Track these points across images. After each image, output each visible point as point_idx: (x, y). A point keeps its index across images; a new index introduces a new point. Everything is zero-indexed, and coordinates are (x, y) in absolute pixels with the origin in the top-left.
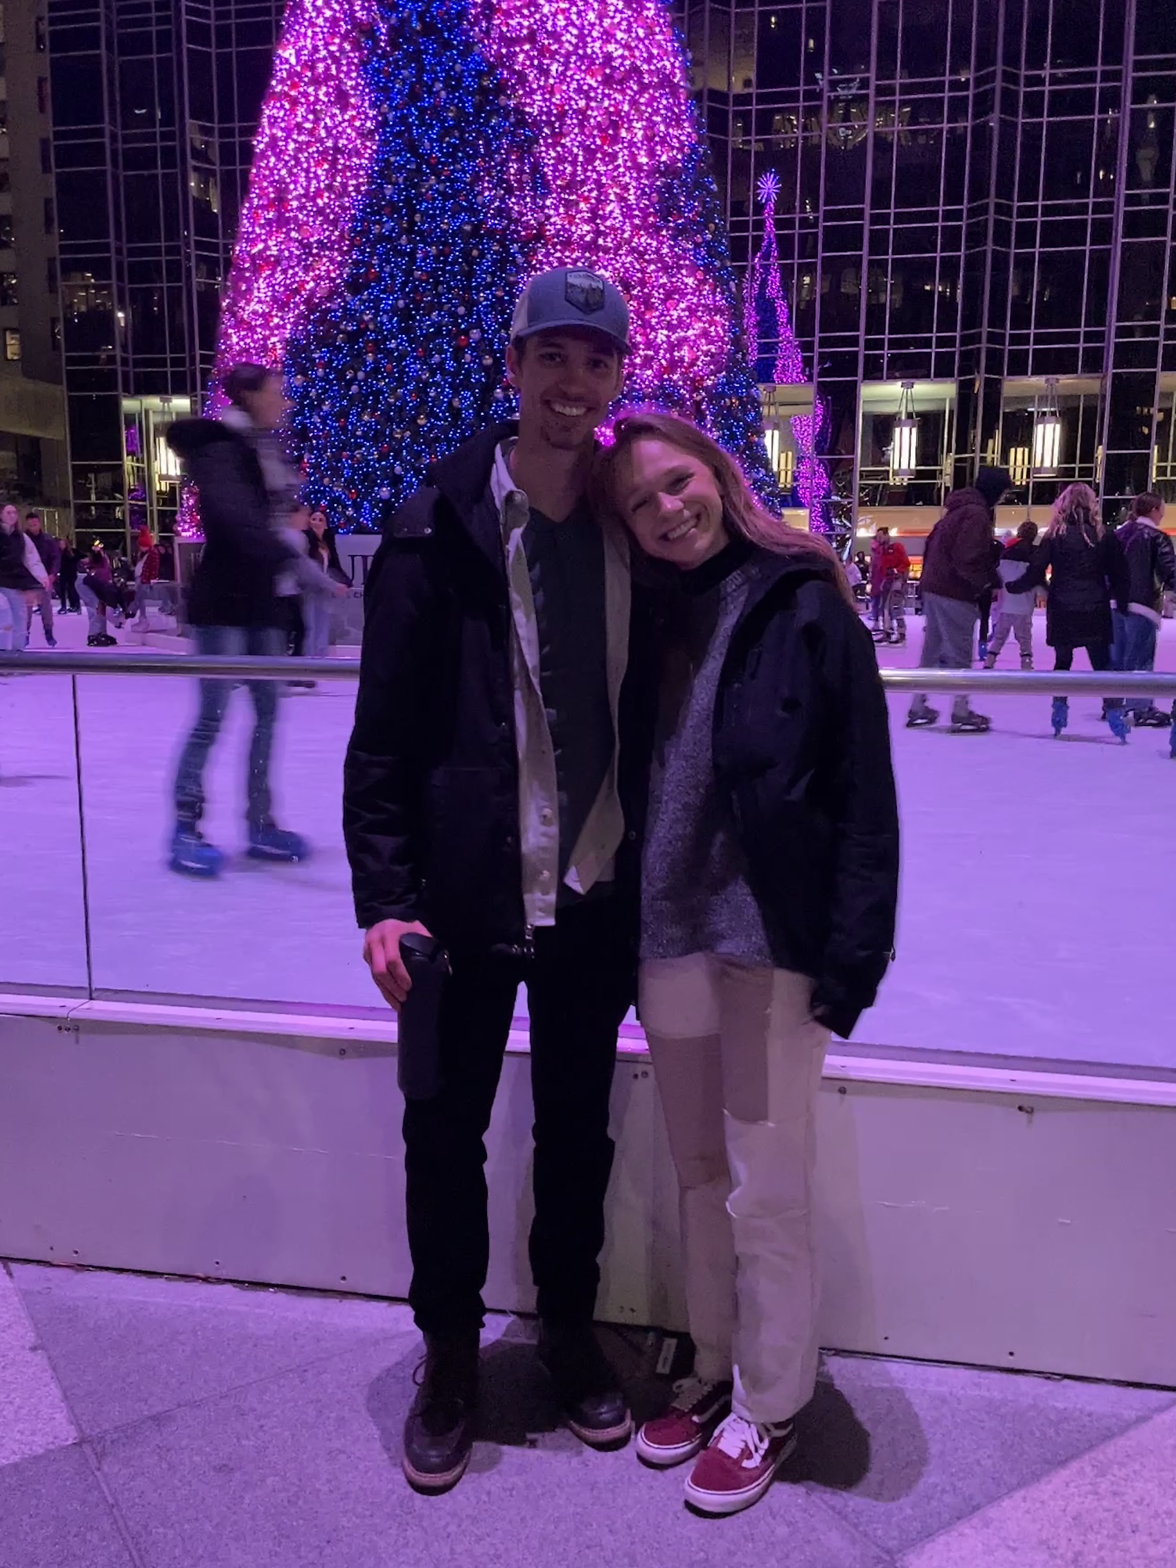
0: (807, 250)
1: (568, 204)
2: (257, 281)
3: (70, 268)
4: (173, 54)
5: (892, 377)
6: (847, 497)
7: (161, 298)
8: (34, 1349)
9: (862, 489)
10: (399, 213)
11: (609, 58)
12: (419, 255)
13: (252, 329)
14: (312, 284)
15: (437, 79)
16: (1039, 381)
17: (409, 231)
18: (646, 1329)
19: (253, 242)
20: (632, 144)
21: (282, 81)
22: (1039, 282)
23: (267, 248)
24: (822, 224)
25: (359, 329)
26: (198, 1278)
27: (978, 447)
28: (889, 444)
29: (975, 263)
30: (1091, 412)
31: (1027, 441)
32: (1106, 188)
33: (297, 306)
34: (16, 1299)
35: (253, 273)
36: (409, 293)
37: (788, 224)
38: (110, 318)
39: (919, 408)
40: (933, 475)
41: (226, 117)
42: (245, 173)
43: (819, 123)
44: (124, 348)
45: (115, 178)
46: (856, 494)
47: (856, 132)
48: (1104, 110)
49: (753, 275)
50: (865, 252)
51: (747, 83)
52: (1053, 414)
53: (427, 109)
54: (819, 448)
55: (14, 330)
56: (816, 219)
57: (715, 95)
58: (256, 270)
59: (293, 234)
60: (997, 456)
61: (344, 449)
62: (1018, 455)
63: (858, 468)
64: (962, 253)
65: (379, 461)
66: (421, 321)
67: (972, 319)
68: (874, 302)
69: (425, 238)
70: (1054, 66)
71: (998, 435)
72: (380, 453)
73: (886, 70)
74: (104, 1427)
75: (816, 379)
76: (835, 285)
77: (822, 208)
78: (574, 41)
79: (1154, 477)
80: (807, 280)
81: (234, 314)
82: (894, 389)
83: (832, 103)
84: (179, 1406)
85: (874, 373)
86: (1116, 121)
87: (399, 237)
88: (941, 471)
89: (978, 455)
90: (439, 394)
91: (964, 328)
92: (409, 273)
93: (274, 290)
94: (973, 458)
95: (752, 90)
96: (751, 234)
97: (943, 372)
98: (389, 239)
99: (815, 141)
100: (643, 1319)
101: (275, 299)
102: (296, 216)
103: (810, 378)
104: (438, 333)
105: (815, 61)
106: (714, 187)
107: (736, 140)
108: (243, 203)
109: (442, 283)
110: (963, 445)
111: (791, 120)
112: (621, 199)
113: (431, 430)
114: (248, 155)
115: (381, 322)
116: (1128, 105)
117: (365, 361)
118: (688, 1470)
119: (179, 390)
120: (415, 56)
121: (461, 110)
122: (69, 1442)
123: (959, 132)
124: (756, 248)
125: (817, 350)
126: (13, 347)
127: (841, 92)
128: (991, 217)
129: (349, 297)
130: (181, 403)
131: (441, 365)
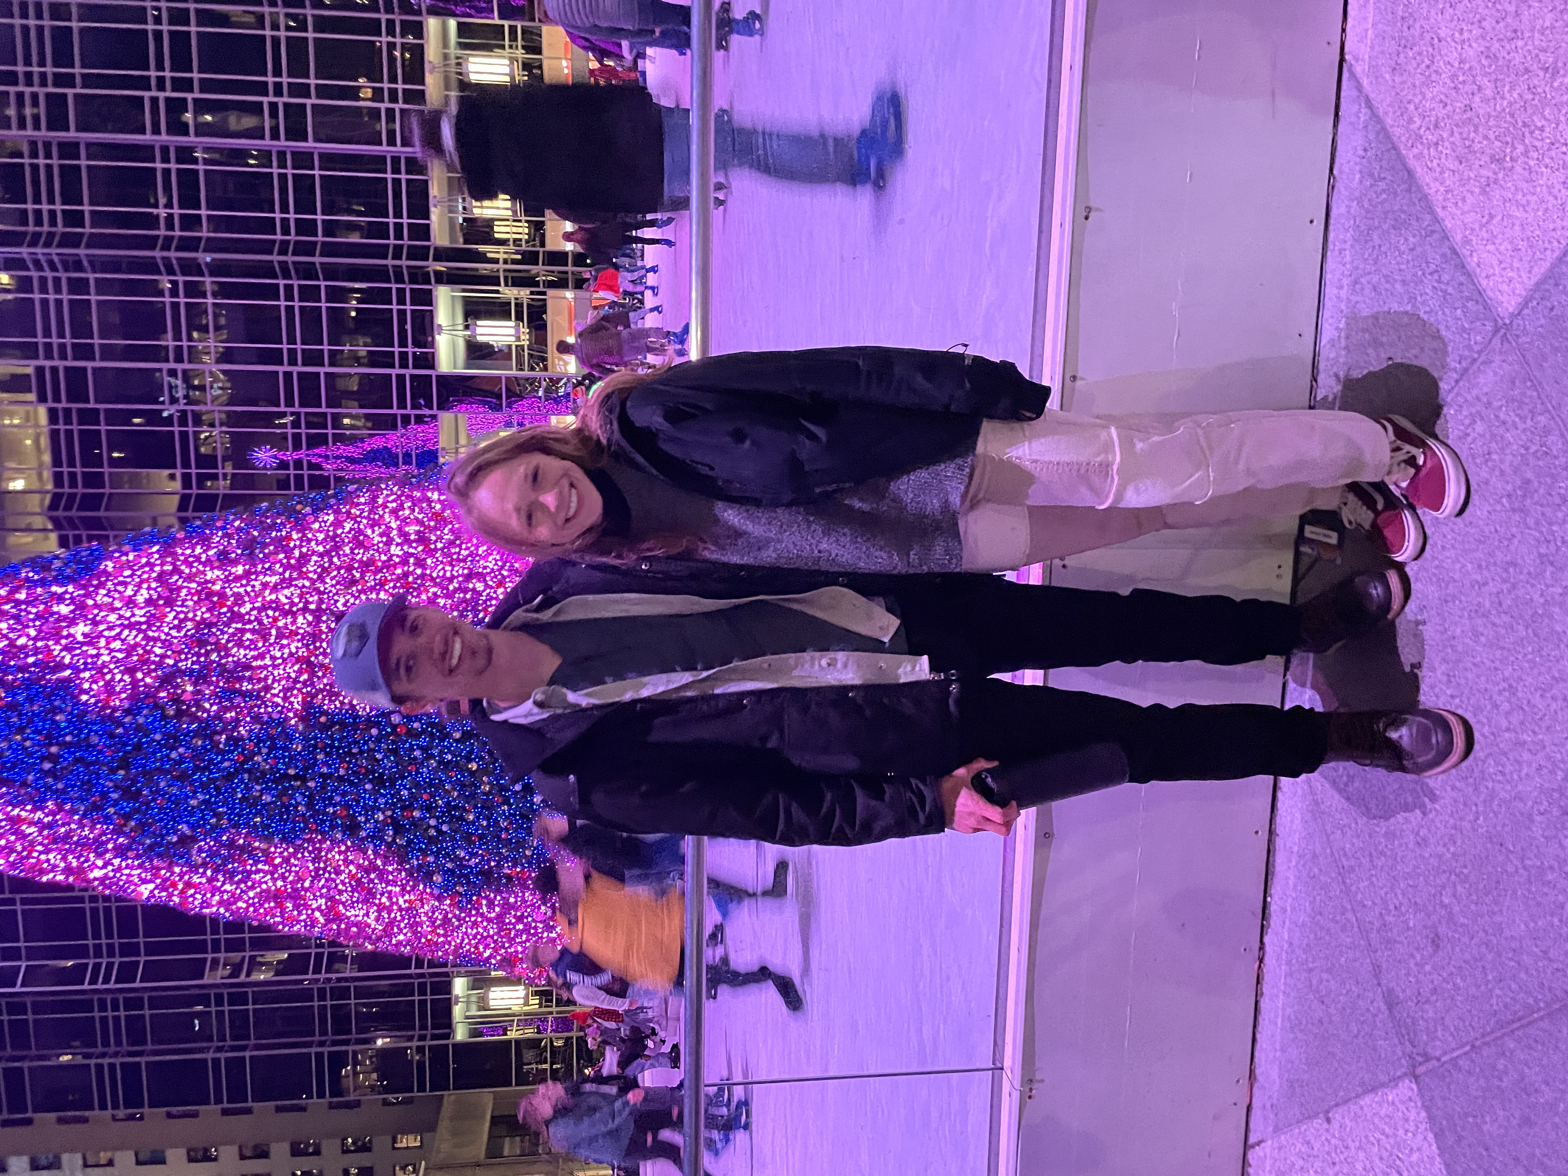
0: (319, 421)
1: (280, 636)
2: (348, 918)
3: (337, 1090)
4: (146, 996)
5: (432, 344)
6: (540, 383)
7: (364, 1005)
8: (1328, 1120)
9: (532, 369)
10: (288, 789)
11: (149, 602)
12: (325, 770)
13: (392, 923)
14: (351, 867)
15: (168, 755)
16: (435, 214)
17: (304, 780)
18: (1298, 555)
19: (314, 922)
20: (227, 580)
21: (170, 895)
22: (349, 215)
23: (319, 908)
24: (296, 409)
25: (392, 824)
26: (1260, 966)
27: (495, 266)
28: (492, 346)
29: (331, 273)
31: (489, 223)
32: (265, 157)
33: (371, 881)
34: (1283, 1137)
35: (341, 921)
36: (359, 779)
37: (297, 439)
38: (383, 1053)
39: (460, 319)
40: (519, 306)
41: (201, 947)
42: (252, 929)
43: (207, 412)
44: (410, 1039)
45: (257, 1047)
46: (537, 373)
47: (216, 380)
48: (195, 161)
49: (342, 470)
50: (322, 370)
51: (172, 477)
53: (195, 765)
54: (498, 408)
55: (394, 1141)
56: (292, 414)
57: (183, 505)
58: (338, 918)
59: (307, 884)
60: (502, 249)
61: (499, 837)
62: (501, 231)
63: (514, 372)
64: (323, 284)
65: (510, 805)
66: (385, 768)
67: (381, 274)
68: (366, 361)
69: (310, 765)
70: (156, 206)
71: (482, 248)
72: (503, 803)
73: (160, 354)
74: (1400, 1054)
75: (434, 411)
76: (349, 395)
77: (282, 409)
78: (134, 633)
80: (346, 421)
81: (379, 939)
82: (442, 340)
83: (190, 401)
84: (1379, 984)
85: (428, 361)
86: (207, 150)
87: (308, 788)
88: (516, 299)
89: (501, 266)
90: (450, 752)
91: (389, 282)
92: (341, 779)
93: (357, 902)
94: (505, 271)
95: (178, 473)
96: (306, 472)
97: (427, 298)
98: (311, 798)
99: (223, 416)
100: (1288, 559)
101: (365, 901)
102: (291, 882)
103: (434, 417)
104: (395, 752)
105: (153, 417)
106: (264, 505)
107: (222, 487)
108: (279, 931)
109: (350, 750)
111: (206, 438)
112: (275, 589)
113: (482, 758)
114: (236, 926)
115: (386, 803)
116: (192, 139)
117: (420, 819)
118: (1427, 515)
119: (447, 987)
120: (148, 775)
122: (1414, 1087)
123: (216, 288)
124: (319, 467)
125: (409, 411)
126: (409, 1141)
127: (180, 394)
128: (290, 258)
129: (363, 834)
130: (459, 985)
131: (423, 749)
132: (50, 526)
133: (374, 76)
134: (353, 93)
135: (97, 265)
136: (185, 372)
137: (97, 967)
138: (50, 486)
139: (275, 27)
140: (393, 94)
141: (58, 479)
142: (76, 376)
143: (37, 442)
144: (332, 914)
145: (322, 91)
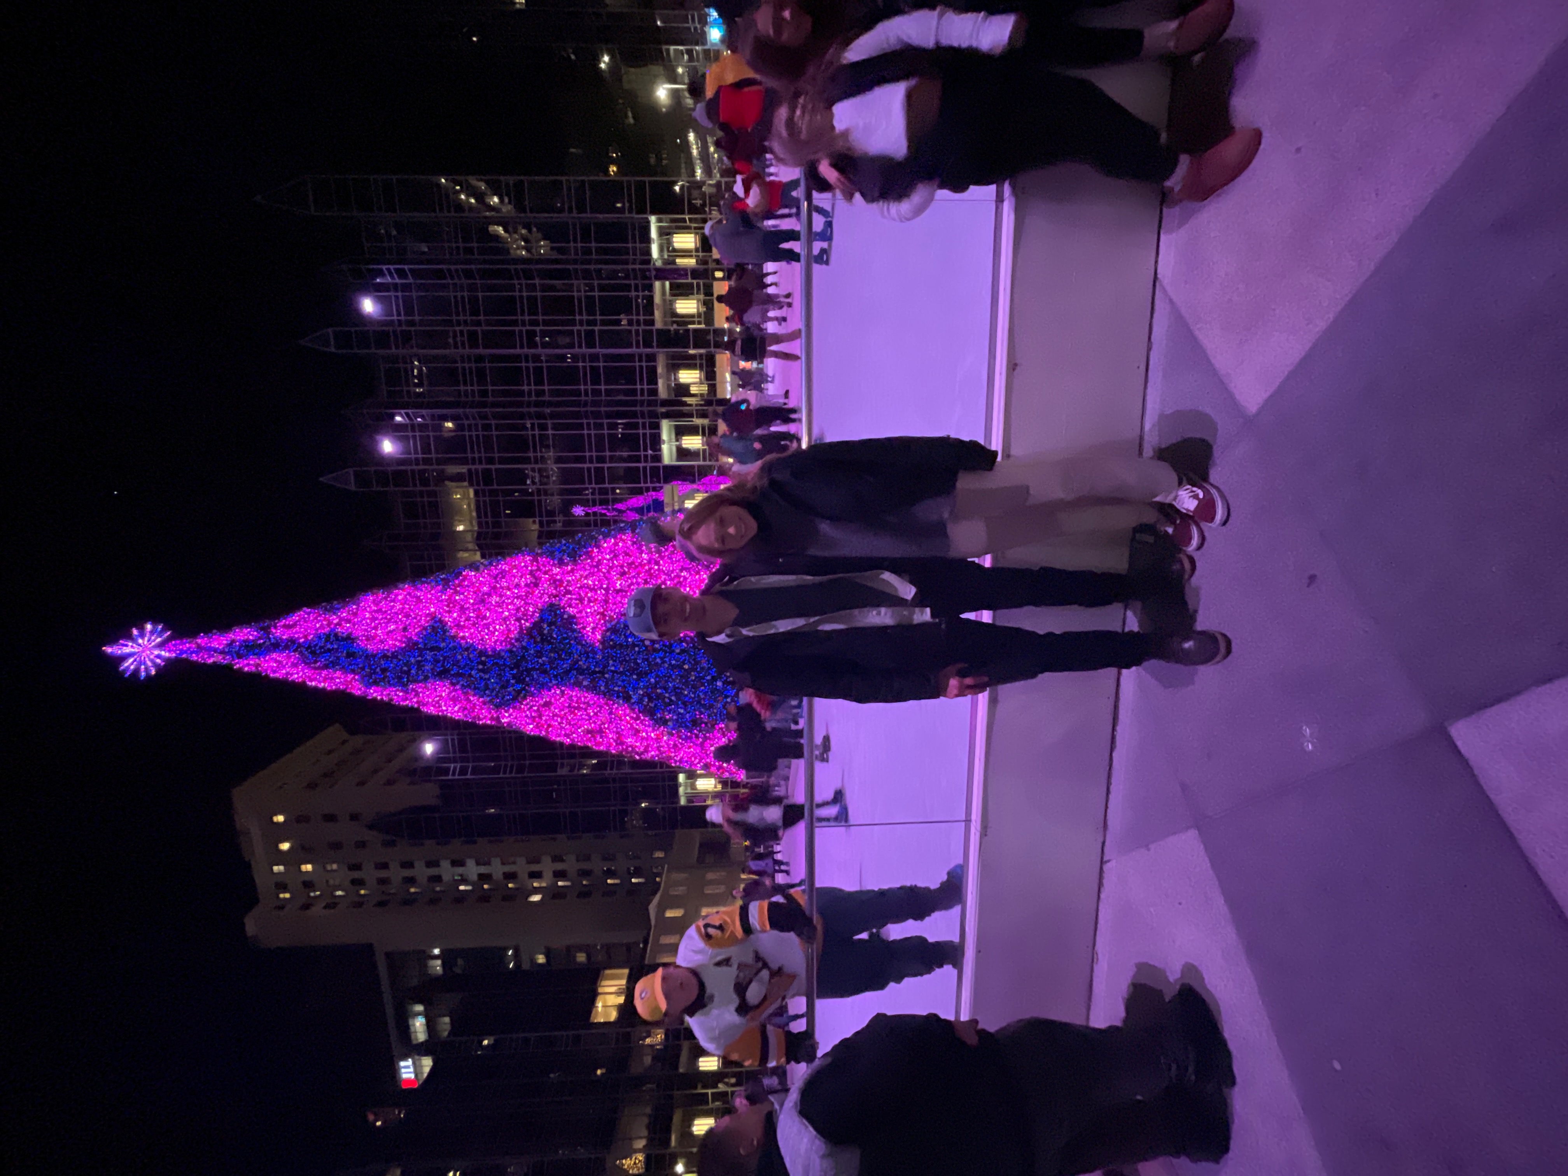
0: (605, 492)
1: (590, 601)
2: (627, 743)
3: (623, 828)
4: (530, 780)
5: (660, 450)
7: (635, 786)
8: (1148, 849)
10: (595, 678)
11: (527, 585)
12: (613, 668)
13: (648, 746)
14: (627, 718)
15: (538, 662)
16: (660, 382)
17: (603, 673)
18: (1132, 549)
19: (611, 745)
20: (563, 574)
21: (540, 732)
22: (617, 385)
23: (613, 738)
24: (594, 486)
25: (647, 696)
27: (691, 408)
28: (690, 450)
29: (609, 415)
30: (674, 357)
31: (688, 386)
32: (575, 358)
33: (637, 724)
34: (1122, 858)
36: (630, 673)
37: (594, 501)
38: (644, 810)
39: (673, 436)
40: (703, 428)
41: (556, 757)
42: (581, 748)
43: (550, 489)
44: (658, 803)
45: (584, 806)
47: (554, 472)
48: (541, 361)
49: (617, 516)
50: (606, 465)
51: (534, 522)
52: (675, 375)
53: (550, 666)
54: (693, 482)
55: (652, 854)
56: (592, 488)
57: (539, 537)
58: (622, 743)
59: (606, 726)
60: (694, 399)
61: (700, 703)
62: (694, 390)
63: (701, 463)
64: (605, 421)
65: (705, 687)
66: (642, 668)
67: (634, 415)
68: (628, 460)
69: (606, 666)
70: (523, 385)
71: (685, 399)
72: (702, 686)
73: (527, 460)
74: (1189, 815)
75: (662, 485)
76: (620, 478)
77: (587, 486)
78: (520, 601)
79: (703, 326)
80: (618, 491)
81: (642, 753)
82: (665, 448)
83: (542, 484)
85: (658, 458)
86: (546, 355)
87: (606, 678)
88: (702, 424)
89: (694, 408)
91: (638, 418)
92: (621, 673)
94: (696, 410)
95: (537, 520)
96: (599, 518)
97: (658, 427)
98: (607, 683)
99: (558, 490)
100: (1126, 551)
101: (635, 735)
102: (598, 725)
103: (661, 488)
104: (647, 660)
105: (525, 492)
106: (580, 535)
107: (559, 526)
108: (593, 749)
109: (625, 658)
110: (691, 416)
111: (550, 502)
112: (586, 577)
114: (572, 746)
115: (644, 685)
116: (539, 350)
117: (661, 693)
118: (1205, 525)
119: (676, 778)
120: (528, 671)
121: (551, 652)
122: (1198, 832)
123: (553, 426)
124: (605, 515)
125: (649, 485)
126: (659, 854)
127: (537, 480)
128: (589, 409)
129: (633, 701)
130: (681, 777)
131: (662, 659)
132: (477, 548)
133: (628, 312)
134: (618, 322)
135: (495, 416)
136: (540, 470)
137: (506, 766)
138: (476, 528)
139: (579, 291)
140: (638, 322)
141: (480, 524)
142: (487, 473)
143: (469, 505)
144: (620, 742)
145: (603, 322)
